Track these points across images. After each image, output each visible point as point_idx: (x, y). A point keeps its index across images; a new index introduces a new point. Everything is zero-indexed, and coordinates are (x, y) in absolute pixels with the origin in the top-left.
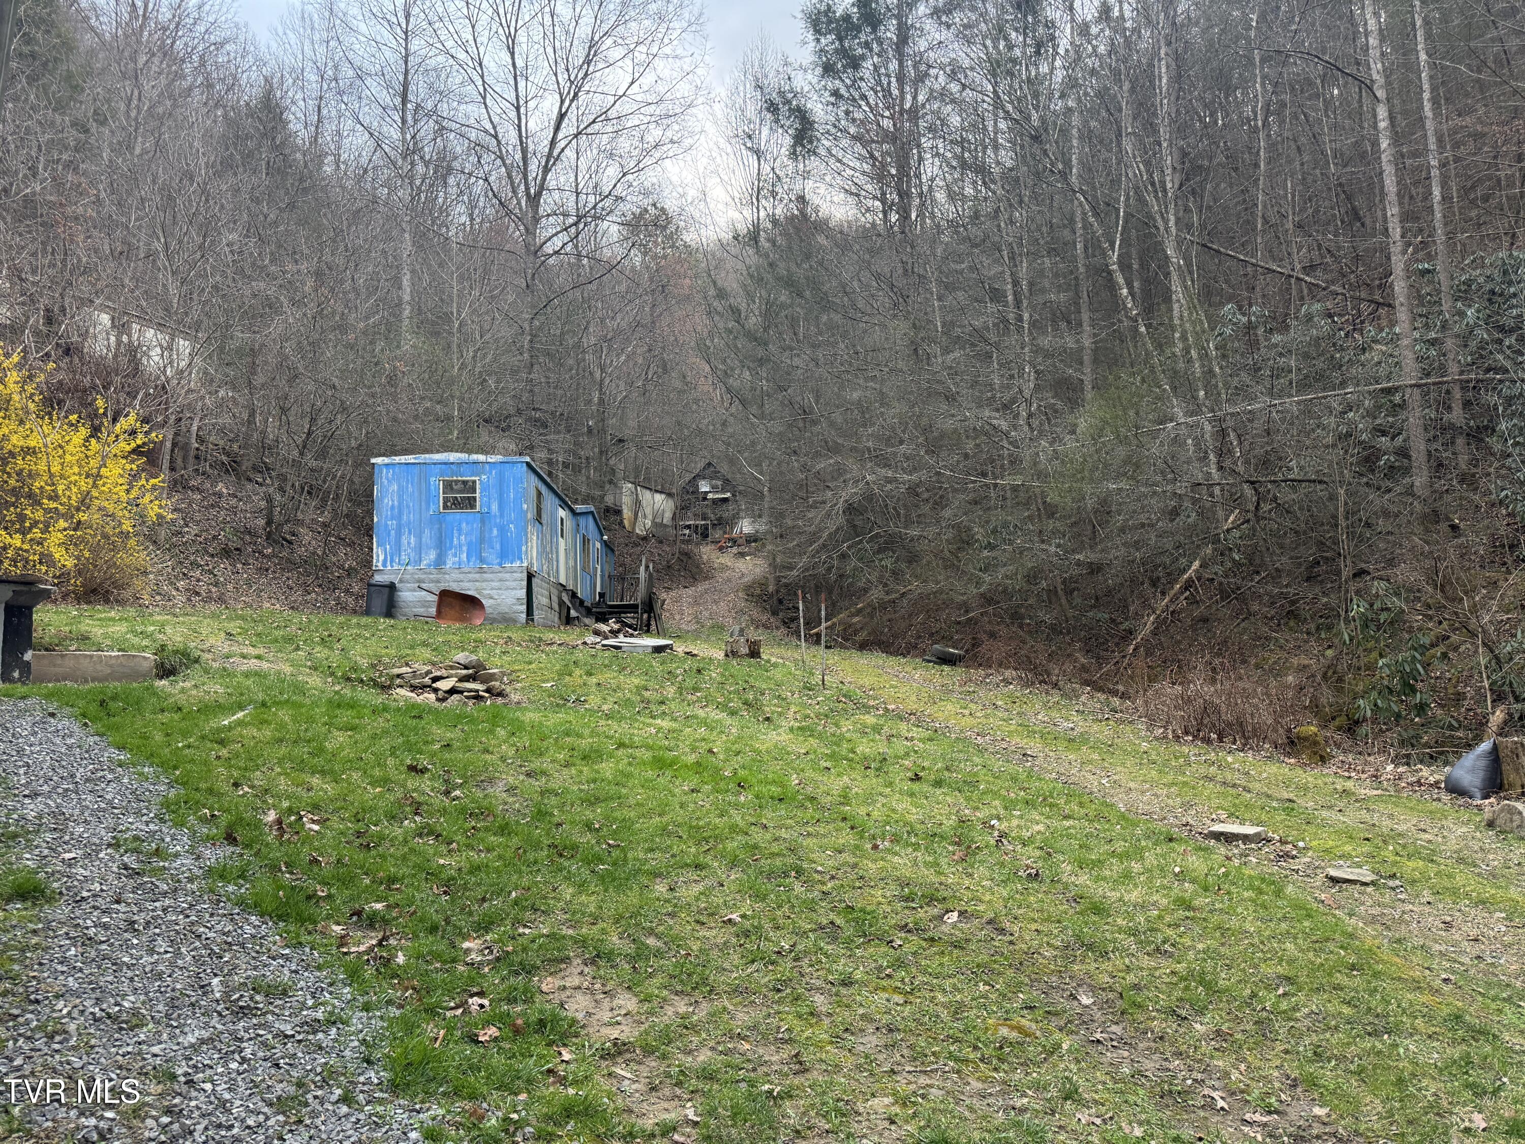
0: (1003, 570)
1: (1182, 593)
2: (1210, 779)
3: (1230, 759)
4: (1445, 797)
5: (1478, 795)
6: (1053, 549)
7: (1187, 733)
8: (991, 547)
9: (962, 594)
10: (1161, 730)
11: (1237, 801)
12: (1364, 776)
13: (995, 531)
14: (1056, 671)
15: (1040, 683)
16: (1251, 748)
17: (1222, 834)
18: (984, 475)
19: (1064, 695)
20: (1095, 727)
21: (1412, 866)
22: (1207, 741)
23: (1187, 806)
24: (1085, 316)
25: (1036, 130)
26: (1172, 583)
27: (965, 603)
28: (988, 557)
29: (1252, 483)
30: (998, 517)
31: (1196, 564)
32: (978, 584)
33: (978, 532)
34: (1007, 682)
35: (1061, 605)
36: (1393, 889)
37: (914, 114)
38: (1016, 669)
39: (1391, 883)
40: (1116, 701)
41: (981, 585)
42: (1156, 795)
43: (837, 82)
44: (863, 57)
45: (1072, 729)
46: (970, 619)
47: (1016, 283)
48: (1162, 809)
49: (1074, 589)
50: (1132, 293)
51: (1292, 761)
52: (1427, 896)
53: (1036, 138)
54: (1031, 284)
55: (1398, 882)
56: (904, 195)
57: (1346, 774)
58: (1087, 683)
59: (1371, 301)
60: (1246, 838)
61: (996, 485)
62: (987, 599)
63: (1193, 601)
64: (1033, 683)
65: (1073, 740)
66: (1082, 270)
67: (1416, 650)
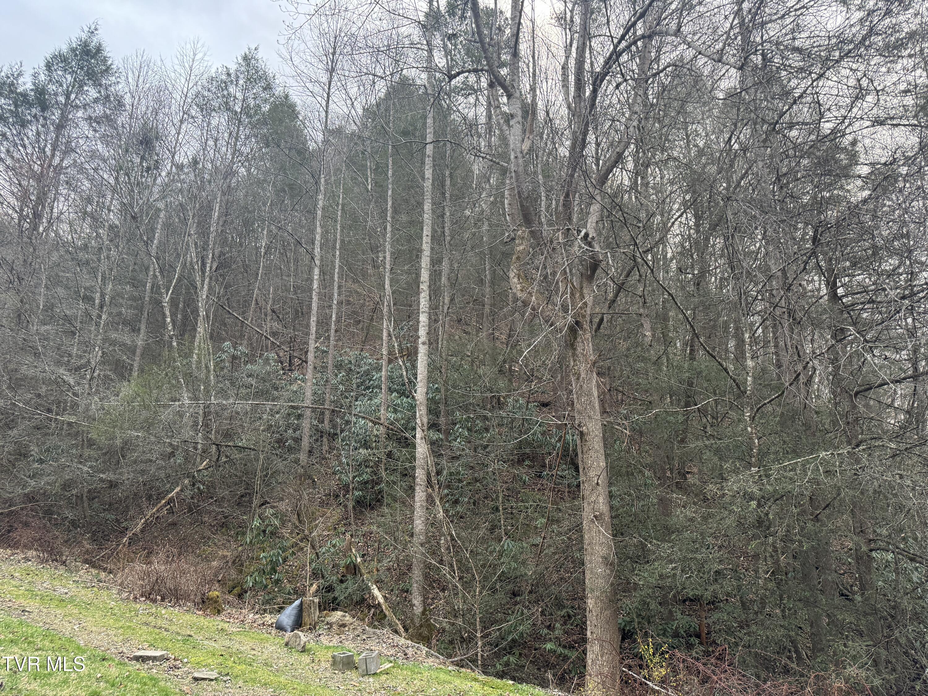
0: (46, 479)
1: (166, 506)
2: (147, 624)
3: (163, 612)
4: (274, 631)
5: (289, 630)
6: (86, 469)
7: (142, 596)
8: (41, 461)
9: (10, 493)
10: (127, 594)
11: (157, 637)
12: (236, 621)
13: (48, 450)
14: (67, 553)
15: (52, 561)
16: (180, 606)
17: (141, 657)
18: (49, 411)
19: (70, 571)
20: (83, 592)
21: (239, 668)
22: (154, 601)
23: (126, 641)
24: (143, 327)
25: (136, 214)
26: (159, 499)
27: (11, 499)
28: (37, 468)
29: (217, 445)
30: (53, 441)
31: (178, 489)
32: (24, 486)
33: (34, 449)
34: (27, 559)
35: (83, 507)
36: (225, 681)
37: (59, 169)
38: (36, 550)
39: (225, 679)
40: (103, 575)
41: (27, 488)
42: (108, 635)
43: (6, 129)
44: (30, 122)
45: (66, 593)
46: (12, 512)
47: (103, 295)
48: (108, 643)
49: (96, 497)
50: (173, 322)
51: (201, 613)
52: (241, 683)
53: (134, 218)
54: (112, 298)
55: (228, 678)
56: (37, 216)
57: (228, 620)
58: (86, 561)
59: (300, 359)
60: (154, 659)
61: (56, 419)
62: (30, 498)
63: (171, 512)
64: (47, 561)
65: (63, 601)
66: (147, 299)
67: (281, 549)
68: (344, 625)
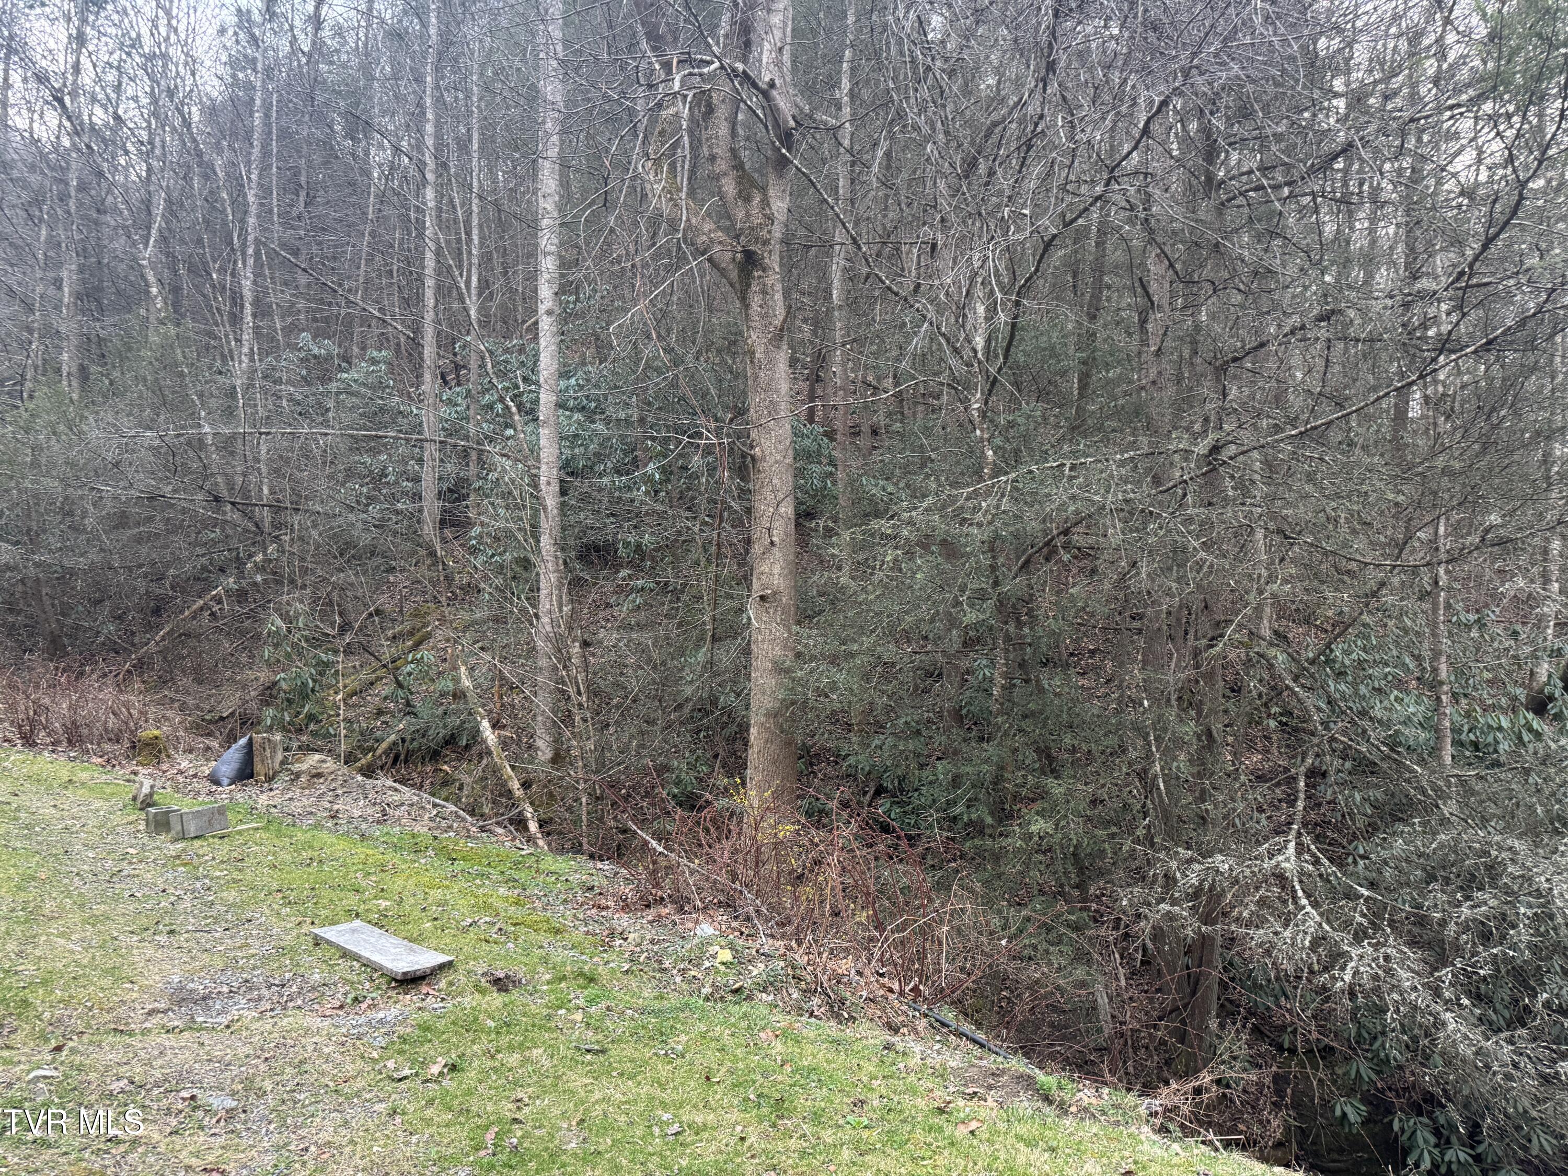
1: (207, 609)
5: (225, 781)
63: (215, 617)
68: (319, 775)
